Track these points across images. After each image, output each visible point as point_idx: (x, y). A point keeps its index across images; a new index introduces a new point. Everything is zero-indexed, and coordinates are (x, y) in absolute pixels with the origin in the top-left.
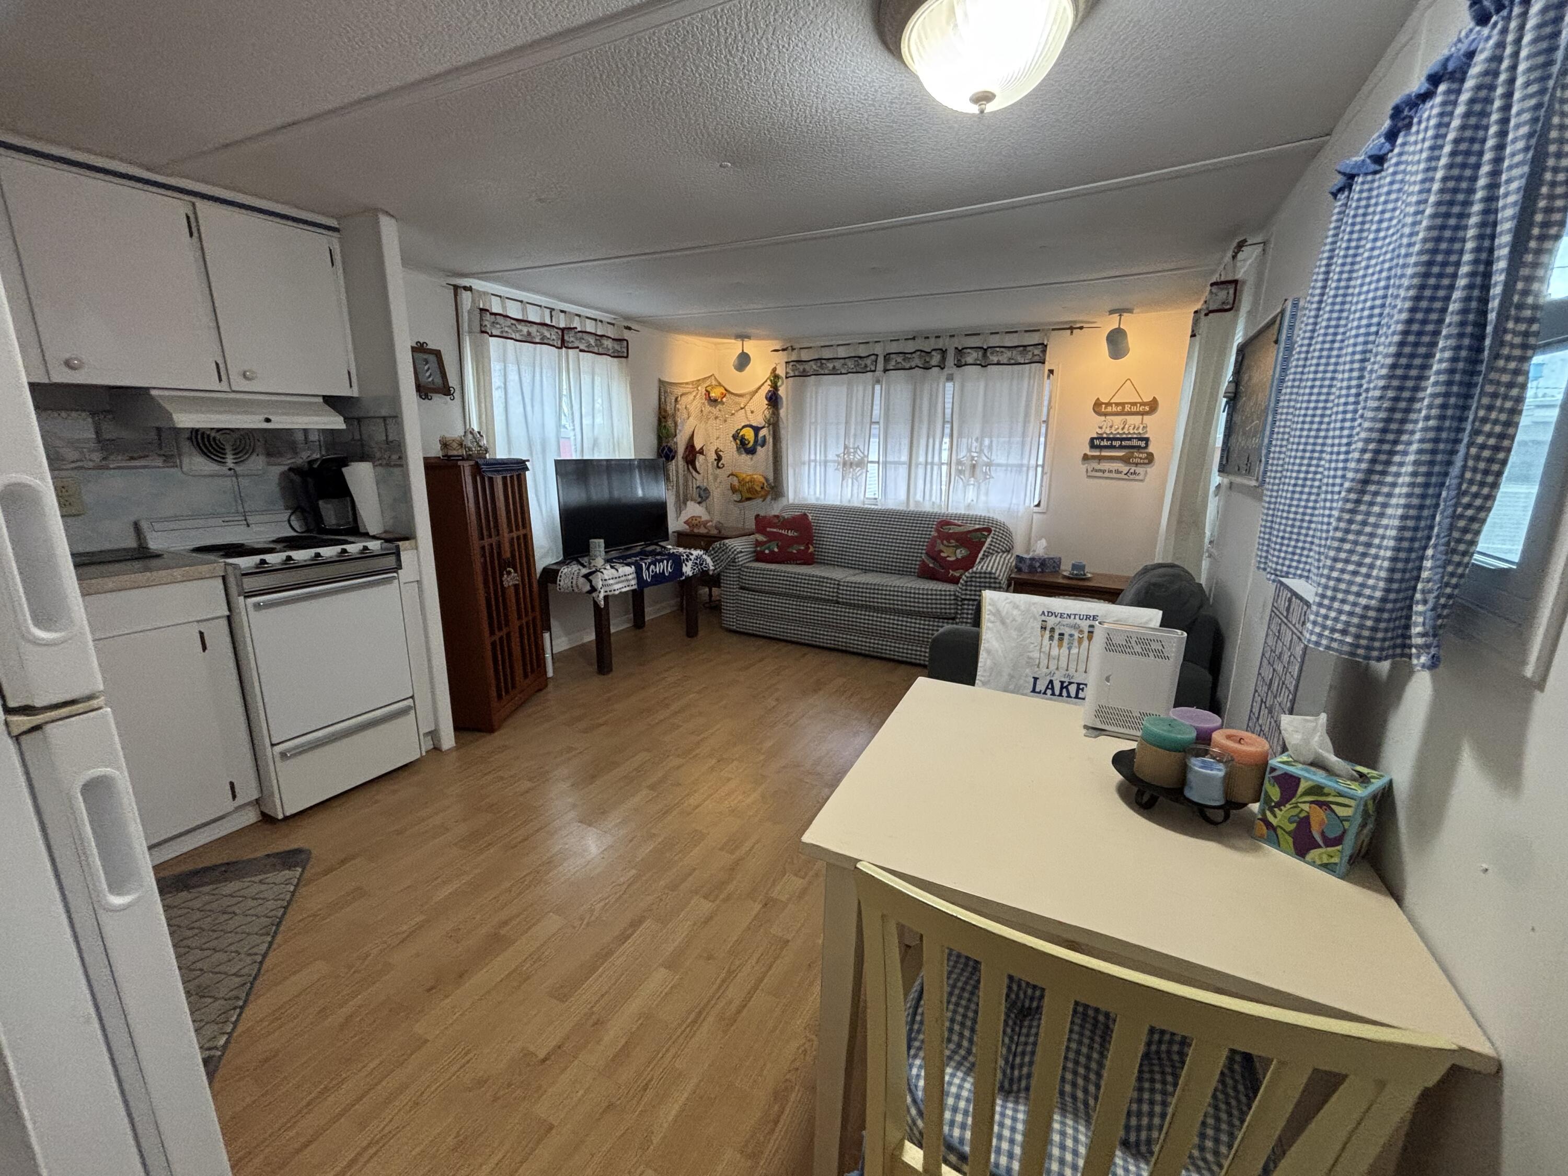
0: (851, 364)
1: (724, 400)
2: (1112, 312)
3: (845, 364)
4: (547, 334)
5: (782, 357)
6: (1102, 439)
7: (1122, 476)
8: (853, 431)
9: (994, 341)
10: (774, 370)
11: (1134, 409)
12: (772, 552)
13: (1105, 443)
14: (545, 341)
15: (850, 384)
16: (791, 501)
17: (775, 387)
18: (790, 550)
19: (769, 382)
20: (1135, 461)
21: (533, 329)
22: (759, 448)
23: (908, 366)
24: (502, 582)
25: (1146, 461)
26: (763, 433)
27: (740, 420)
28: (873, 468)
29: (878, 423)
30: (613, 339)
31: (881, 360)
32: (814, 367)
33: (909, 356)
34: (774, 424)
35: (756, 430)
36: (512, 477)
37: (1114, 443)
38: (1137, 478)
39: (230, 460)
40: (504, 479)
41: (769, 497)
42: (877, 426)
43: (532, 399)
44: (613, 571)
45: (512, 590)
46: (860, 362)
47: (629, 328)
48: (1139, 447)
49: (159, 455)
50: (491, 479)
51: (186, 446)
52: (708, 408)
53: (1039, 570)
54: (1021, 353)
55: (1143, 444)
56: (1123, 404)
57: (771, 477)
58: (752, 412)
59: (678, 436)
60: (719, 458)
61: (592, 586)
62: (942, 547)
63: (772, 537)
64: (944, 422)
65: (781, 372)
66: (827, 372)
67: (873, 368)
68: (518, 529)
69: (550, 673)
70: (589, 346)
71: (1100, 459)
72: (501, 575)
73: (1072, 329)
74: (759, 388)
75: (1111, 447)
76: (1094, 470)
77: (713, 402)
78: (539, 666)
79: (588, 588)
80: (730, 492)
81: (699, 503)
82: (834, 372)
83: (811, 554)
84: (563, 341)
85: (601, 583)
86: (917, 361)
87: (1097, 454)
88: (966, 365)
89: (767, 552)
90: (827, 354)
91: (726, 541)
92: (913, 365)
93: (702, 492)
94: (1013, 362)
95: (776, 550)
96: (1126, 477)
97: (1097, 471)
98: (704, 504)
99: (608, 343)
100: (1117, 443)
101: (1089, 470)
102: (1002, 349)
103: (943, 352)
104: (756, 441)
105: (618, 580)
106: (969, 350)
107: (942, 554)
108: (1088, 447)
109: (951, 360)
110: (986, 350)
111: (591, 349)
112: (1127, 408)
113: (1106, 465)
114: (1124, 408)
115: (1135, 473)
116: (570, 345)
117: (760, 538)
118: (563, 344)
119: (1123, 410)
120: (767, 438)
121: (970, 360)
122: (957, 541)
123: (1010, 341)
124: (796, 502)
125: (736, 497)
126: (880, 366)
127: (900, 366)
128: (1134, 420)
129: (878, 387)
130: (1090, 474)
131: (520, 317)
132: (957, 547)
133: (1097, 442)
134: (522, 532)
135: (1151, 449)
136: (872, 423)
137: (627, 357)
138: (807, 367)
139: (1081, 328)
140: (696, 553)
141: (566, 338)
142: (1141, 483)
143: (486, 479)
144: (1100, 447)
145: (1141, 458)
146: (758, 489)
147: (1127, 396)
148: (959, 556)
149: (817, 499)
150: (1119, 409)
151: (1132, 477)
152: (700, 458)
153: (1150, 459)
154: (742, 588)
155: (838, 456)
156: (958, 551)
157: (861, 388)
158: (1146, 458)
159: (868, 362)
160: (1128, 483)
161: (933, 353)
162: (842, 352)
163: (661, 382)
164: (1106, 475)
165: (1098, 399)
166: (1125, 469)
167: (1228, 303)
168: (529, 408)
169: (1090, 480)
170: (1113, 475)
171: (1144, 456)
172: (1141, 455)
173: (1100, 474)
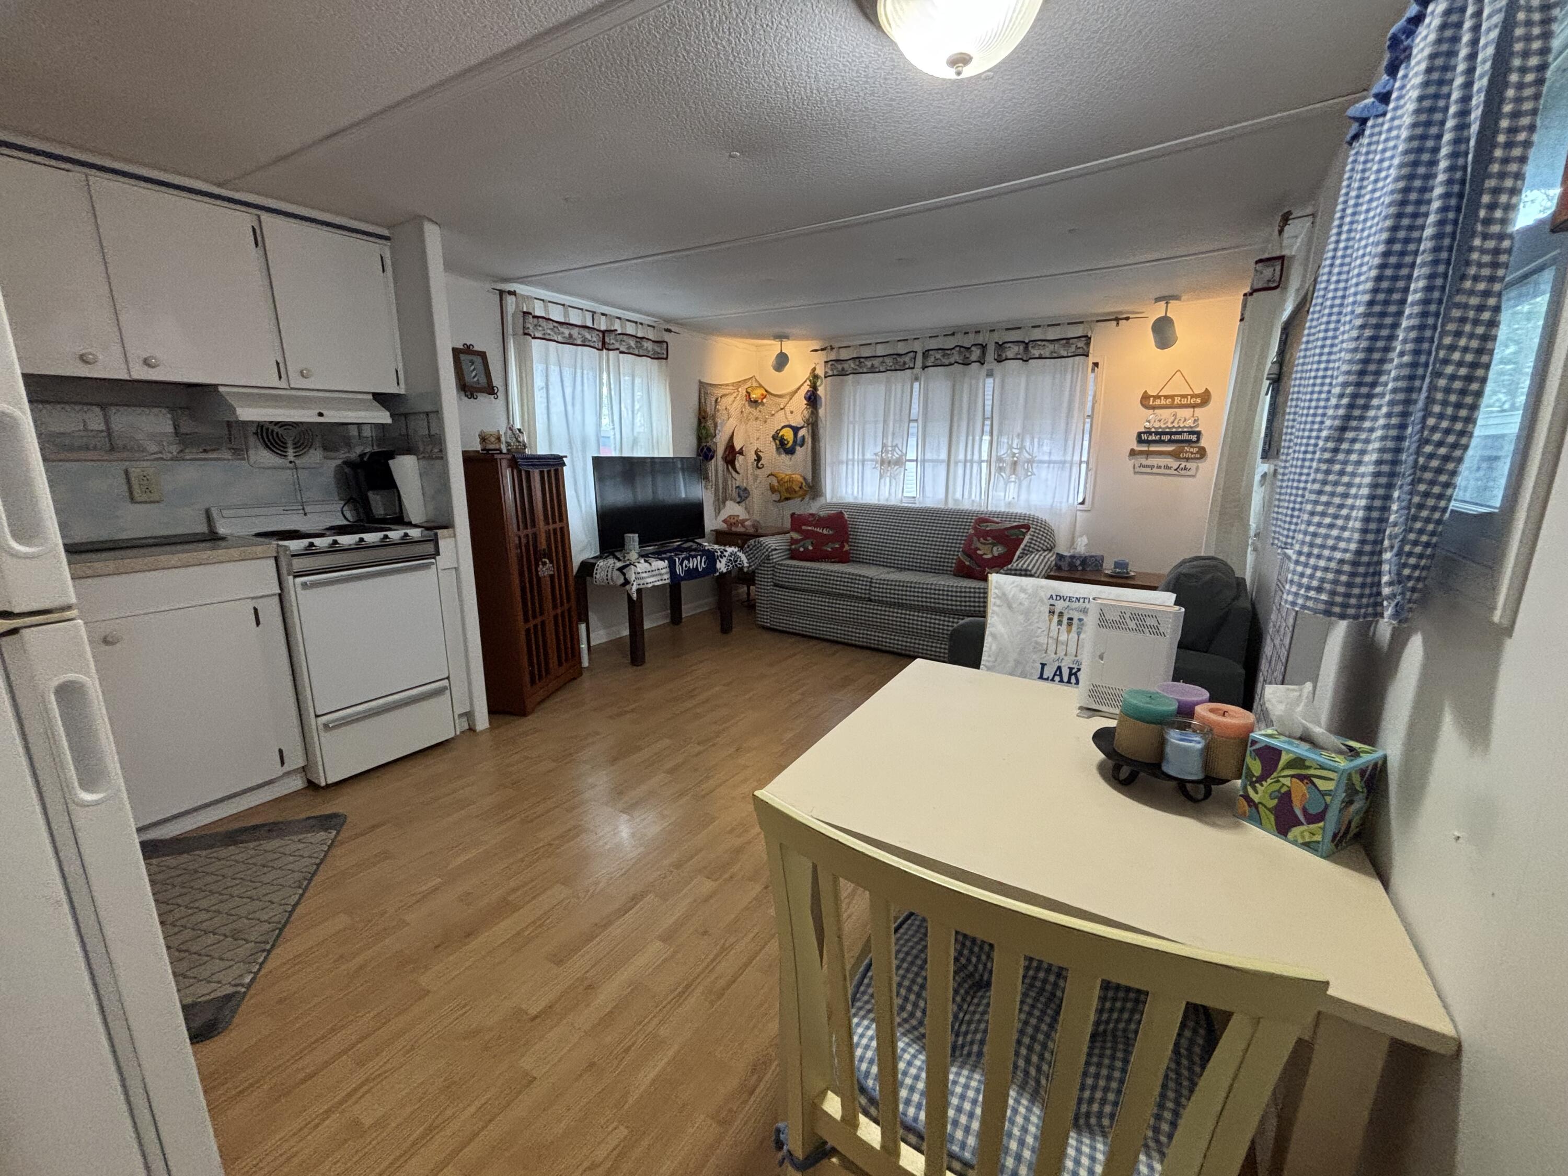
0: (889, 361)
1: (765, 401)
2: (1158, 300)
3: (883, 362)
4: (589, 337)
5: (821, 357)
6: (1150, 433)
7: (1172, 472)
8: (891, 429)
9: (1037, 334)
10: (814, 370)
11: (1184, 401)
12: (806, 549)
13: (1153, 437)
14: (587, 343)
15: (888, 381)
16: (828, 500)
17: (814, 387)
18: (825, 548)
19: (808, 382)
20: (1186, 455)
21: (575, 332)
22: (798, 448)
23: (947, 362)
24: (537, 572)
25: (1198, 456)
26: (801, 433)
27: (779, 421)
28: (911, 466)
29: (916, 421)
30: (654, 342)
31: (919, 357)
32: (852, 366)
33: (949, 352)
34: (813, 424)
35: (796, 430)
36: (549, 472)
37: (1163, 438)
38: (1189, 473)
39: (291, 452)
40: (542, 473)
41: (807, 499)
42: (915, 424)
43: (573, 398)
44: (647, 564)
45: (548, 579)
46: (899, 359)
47: (669, 331)
48: (1189, 442)
49: (230, 449)
50: (528, 473)
51: (252, 440)
52: (748, 409)
53: (1080, 568)
54: (1064, 346)
55: (1194, 438)
56: (1172, 397)
57: (809, 477)
58: (792, 412)
59: (718, 437)
60: (759, 459)
61: (625, 579)
62: (979, 545)
63: (807, 535)
64: (984, 419)
65: (820, 372)
66: (865, 370)
67: (912, 365)
68: (554, 522)
69: (585, 663)
70: (629, 347)
71: (1148, 454)
72: (537, 566)
73: (1117, 320)
74: (799, 388)
75: (1161, 442)
76: (1141, 466)
77: (754, 403)
78: (573, 656)
79: (622, 580)
80: (769, 493)
81: (739, 503)
82: (873, 370)
83: (846, 551)
84: (604, 343)
85: (634, 576)
86: (956, 357)
87: (1146, 449)
88: (1007, 359)
89: (802, 549)
90: (866, 352)
91: (761, 539)
92: (952, 360)
93: (741, 493)
94: (1055, 355)
95: (810, 548)
96: (1176, 472)
97: (1144, 467)
98: (743, 504)
99: (648, 345)
100: (1166, 438)
101: (1137, 466)
102: (1043, 343)
103: (983, 347)
104: (795, 442)
105: (651, 574)
106: (1009, 345)
107: (979, 552)
108: (1135, 442)
109: (991, 354)
110: (1027, 344)
111: (631, 351)
112: (1177, 400)
113: (1154, 461)
114: (1173, 400)
115: (1185, 469)
116: (611, 347)
117: (795, 536)
118: (604, 346)
119: (1171, 402)
120: (806, 437)
121: (1010, 354)
122: (994, 538)
123: (1052, 334)
124: (835, 500)
125: (776, 497)
126: (919, 362)
127: (939, 362)
128: (1187, 412)
129: (916, 385)
130: (1137, 470)
131: (563, 320)
132: (994, 545)
133: (1144, 437)
134: (558, 525)
135: (1203, 443)
136: (910, 421)
137: (667, 358)
138: (846, 366)
139: (1127, 319)
140: (730, 550)
141: (607, 340)
142: (1190, 479)
143: (523, 473)
144: (1149, 442)
145: (1192, 453)
146: (797, 489)
147: (1177, 388)
148: (996, 554)
149: (856, 498)
150: (1169, 401)
151: (1183, 472)
152: (740, 458)
153: (1202, 453)
154: (776, 585)
155: (876, 454)
156: (995, 549)
157: (899, 386)
158: (1197, 453)
159: (907, 359)
160: (1178, 478)
161: (973, 348)
162: (880, 350)
163: (702, 384)
164: (1155, 470)
165: (1146, 392)
166: (1175, 464)
167: (1274, 281)
168: (569, 408)
169: (1138, 476)
170: (1162, 471)
171: (1195, 450)
172: (1192, 450)
173: (1148, 470)
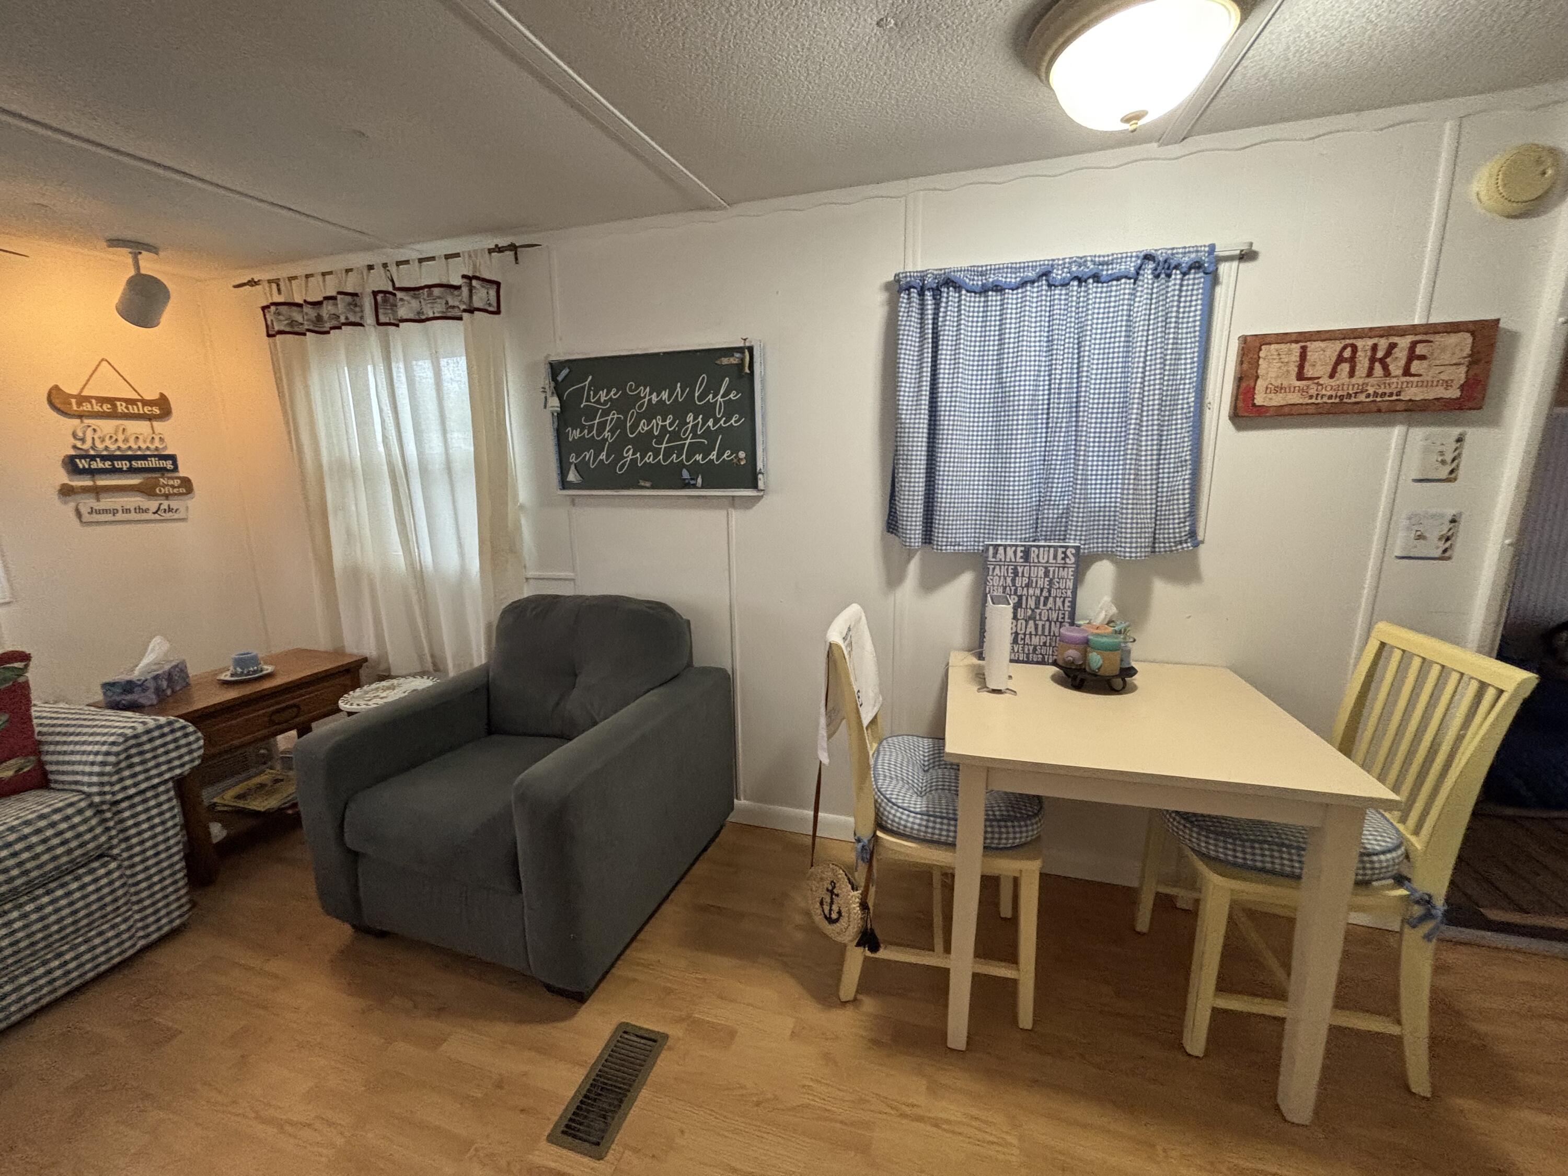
2: (116, 242)
6: (91, 458)
7: (150, 516)
11: (133, 410)
13: (97, 464)
20: (166, 490)
25: (182, 490)
37: (118, 464)
38: (176, 516)
48: (163, 470)
55: (169, 464)
56: (108, 401)
71: (97, 491)
75: (114, 471)
76: (93, 511)
87: (90, 483)
96: (156, 516)
97: (99, 512)
100: (125, 465)
101: (83, 512)
108: (64, 472)
112: (121, 408)
113: (107, 502)
114: (112, 406)
115: (170, 510)
119: (110, 408)
128: (141, 428)
130: (85, 518)
133: (82, 464)
135: (182, 472)
142: (180, 524)
144: (92, 472)
145: (173, 487)
147: (112, 387)
150: (106, 407)
151: (168, 515)
153: (187, 484)
158: (179, 487)
160: (164, 525)
164: (120, 516)
165: (54, 388)
166: (153, 505)
169: (89, 529)
170: (133, 516)
171: (177, 482)
172: (171, 482)
173: (109, 517)
